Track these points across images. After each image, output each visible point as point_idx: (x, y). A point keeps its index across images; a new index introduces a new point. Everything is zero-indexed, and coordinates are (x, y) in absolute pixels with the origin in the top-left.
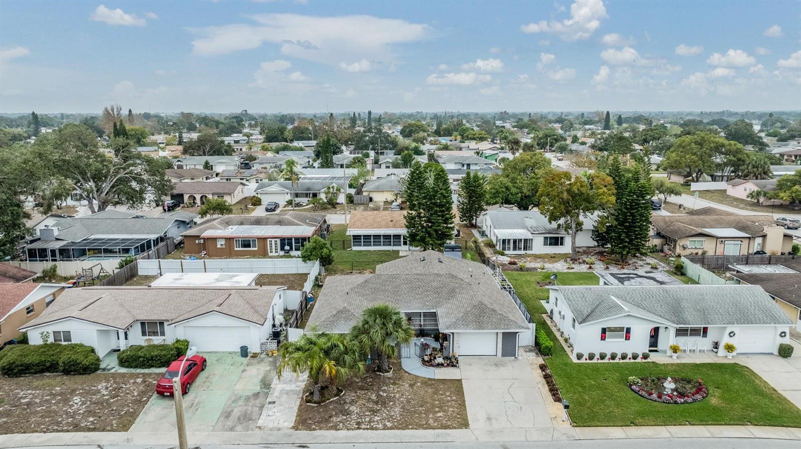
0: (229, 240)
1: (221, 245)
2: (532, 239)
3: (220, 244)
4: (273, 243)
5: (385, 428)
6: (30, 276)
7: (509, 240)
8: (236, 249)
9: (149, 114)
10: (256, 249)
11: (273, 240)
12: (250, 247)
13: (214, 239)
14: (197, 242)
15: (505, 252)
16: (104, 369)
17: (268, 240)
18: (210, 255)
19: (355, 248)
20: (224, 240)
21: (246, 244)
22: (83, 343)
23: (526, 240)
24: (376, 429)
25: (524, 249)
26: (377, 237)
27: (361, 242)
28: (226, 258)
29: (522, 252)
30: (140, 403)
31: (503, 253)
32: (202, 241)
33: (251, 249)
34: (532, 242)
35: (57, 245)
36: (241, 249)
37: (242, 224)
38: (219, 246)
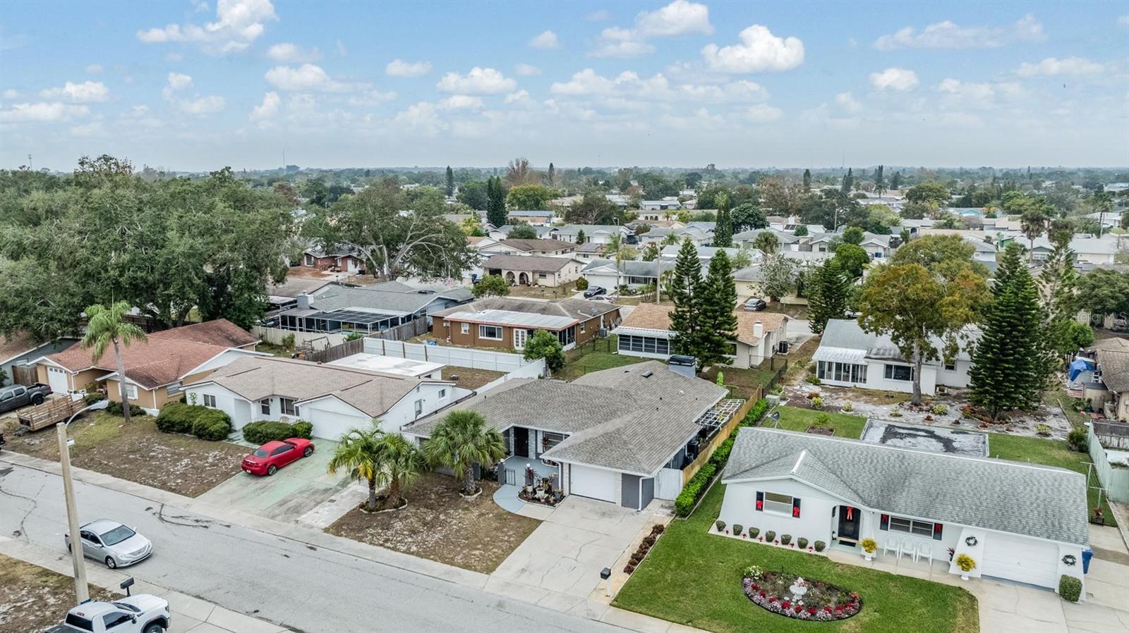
0: (473, 325)
1: (465, 331)
2: (866, 366)
3: (465, 329)
4: (520, 334)
5: (408, 552)
6: (251, 342)
7: (830, 364)
8: (480, 337)
9: (591, 169)
10: (501, 340)
11: (520, 331)
12: (495, 336)
13: (458, 323)
14: (444, 324)
15: (821, 380)
16: (230, 440)
17: (515, 330)
18: (454, 343)
19: (621, 352)
20: (468, 325)
21: (491, 333)
22: (224, 410)
23: (855, 367)
24: (398, 550)
25: (853, 381)
26: (650, 340)
27: (629, 344)
28: (468, 348)
29: (850, 384)
30: (227, 475)
31: (820, 381)
32: (449, 325)
33: (496, 339)
34: (866, 370)
35: (306, 314)
36: (485, 338)
37: (502, 308)
38: (463, 332)
